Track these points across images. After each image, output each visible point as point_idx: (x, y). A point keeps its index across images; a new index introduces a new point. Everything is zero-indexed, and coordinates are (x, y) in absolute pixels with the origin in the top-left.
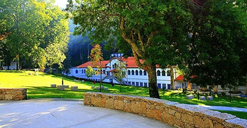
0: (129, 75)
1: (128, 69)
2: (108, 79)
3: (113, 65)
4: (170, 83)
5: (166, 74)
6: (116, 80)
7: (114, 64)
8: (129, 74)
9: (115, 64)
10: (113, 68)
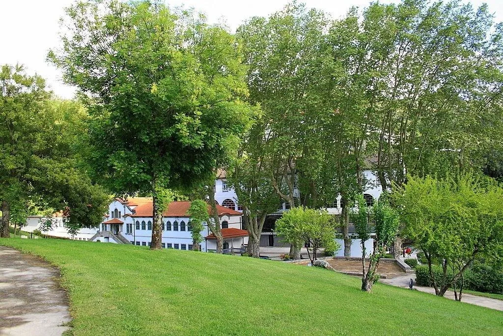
0: (138, 230)
1: (136, 219)
2: (102, 236)
3: (113, 212)
4: (192, 243)
5: (186, 228)
6: (114, 238)
7: (114, 210)
8: (138, 228)
9: (116, 210)
10: (113, 217)
